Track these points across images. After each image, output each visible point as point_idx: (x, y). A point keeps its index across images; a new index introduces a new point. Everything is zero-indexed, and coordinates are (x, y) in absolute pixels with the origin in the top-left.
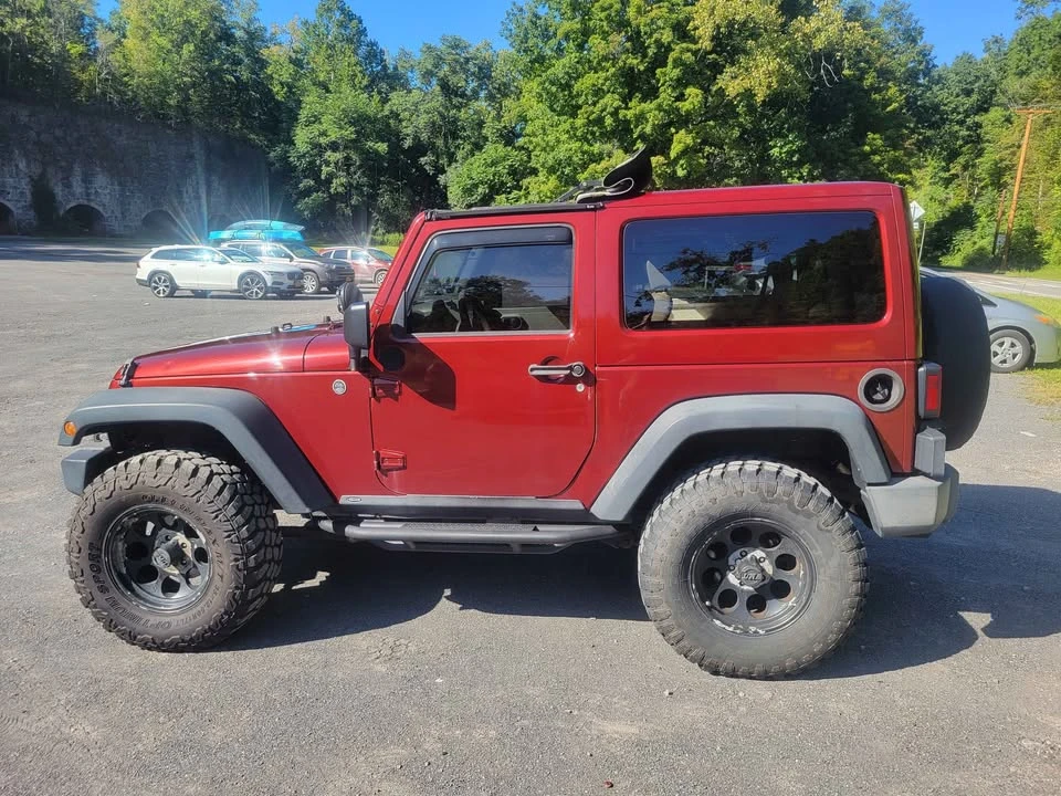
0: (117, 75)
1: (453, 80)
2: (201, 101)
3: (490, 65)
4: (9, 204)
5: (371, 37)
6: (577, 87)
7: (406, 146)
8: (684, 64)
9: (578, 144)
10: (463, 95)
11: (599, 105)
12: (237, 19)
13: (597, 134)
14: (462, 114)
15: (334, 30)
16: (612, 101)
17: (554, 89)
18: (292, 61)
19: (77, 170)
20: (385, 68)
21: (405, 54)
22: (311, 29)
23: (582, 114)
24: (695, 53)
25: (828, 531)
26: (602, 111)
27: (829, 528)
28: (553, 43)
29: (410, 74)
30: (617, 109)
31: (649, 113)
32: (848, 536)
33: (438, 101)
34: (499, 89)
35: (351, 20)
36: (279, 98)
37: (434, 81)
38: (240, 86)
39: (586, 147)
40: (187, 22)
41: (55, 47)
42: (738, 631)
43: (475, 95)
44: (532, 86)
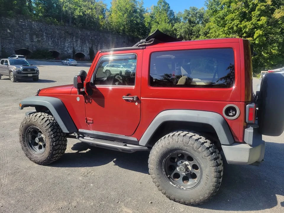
0: (109, 23)
1: (192, 19)
2: (128, 28)
3: (203, 14)
4: (84, 54)
5: (171, 9)
6: (226, 18)
7: (178, 38)
8: (261, 10)
9: (225, 35)
10: (195, 23)
11: (232, 24)
12: (138, 7)
13: (231, 32)
14: (194, 28)
15: (162, 8)
16: (236, 22)
17: (219, 19)
18: (151, 17)
19: (99, 45)
20: (174, 17)
21: (179, 13)
22: (156, 8)
23: (227, 26)
24: (265, 6)
25: (205, 159)
26: (233, 25)
27: (206, 158)
28: (220, 6)
29: (181, 18)
30: (238, 24)
31: (249, 25)
32: (213, 162)
33: (187, 25)
34: (205, 21)
35: (166, 5)
36: (147, 26)
37: (187, 20)
38: (137, 24)
39: (227, 36)
40: (126, 9)
41: (96, 16)
42: (177, 187)
43: (198, 23)
44: (213, 19)
